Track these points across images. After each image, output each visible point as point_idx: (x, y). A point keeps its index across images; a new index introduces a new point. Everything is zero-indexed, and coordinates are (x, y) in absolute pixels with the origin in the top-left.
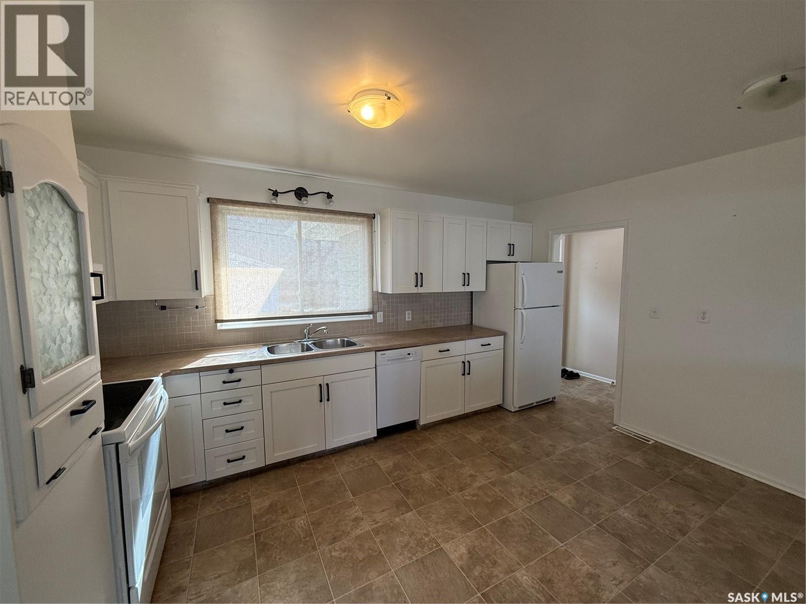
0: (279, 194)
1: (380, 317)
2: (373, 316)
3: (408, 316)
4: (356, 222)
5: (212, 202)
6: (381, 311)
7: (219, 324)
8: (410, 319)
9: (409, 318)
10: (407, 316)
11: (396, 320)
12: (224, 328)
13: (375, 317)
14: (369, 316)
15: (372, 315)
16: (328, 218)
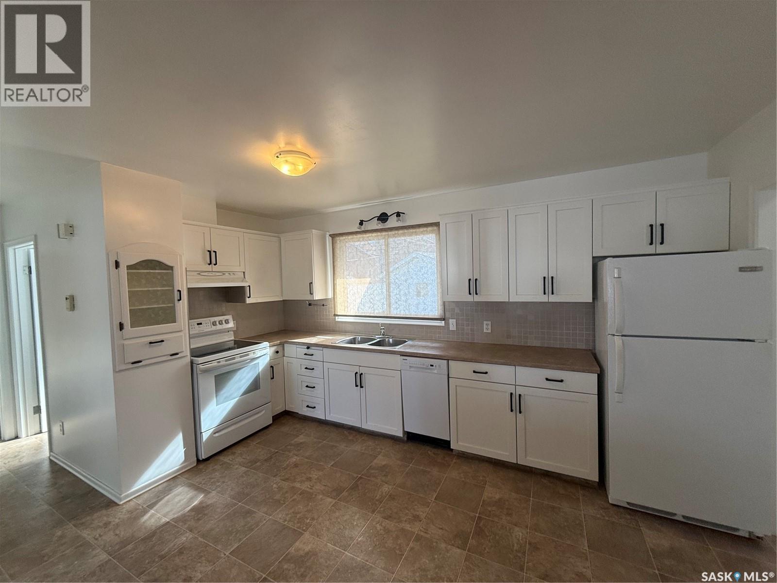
0: (364, 222)
1: (452, 324)
2: (445, 323)
3: (487, 327)
4: (426, 232)
5: (333, 236)
6: (454, 319)
7: (337, 317)
8: (489, 331)
9: (487, 329)
10: (485, 326)
11: (472, 330)
12: (339, 320)
13: (447, 324)
14: (441, 323)
15: (443, 322)
16: (402, 233)
